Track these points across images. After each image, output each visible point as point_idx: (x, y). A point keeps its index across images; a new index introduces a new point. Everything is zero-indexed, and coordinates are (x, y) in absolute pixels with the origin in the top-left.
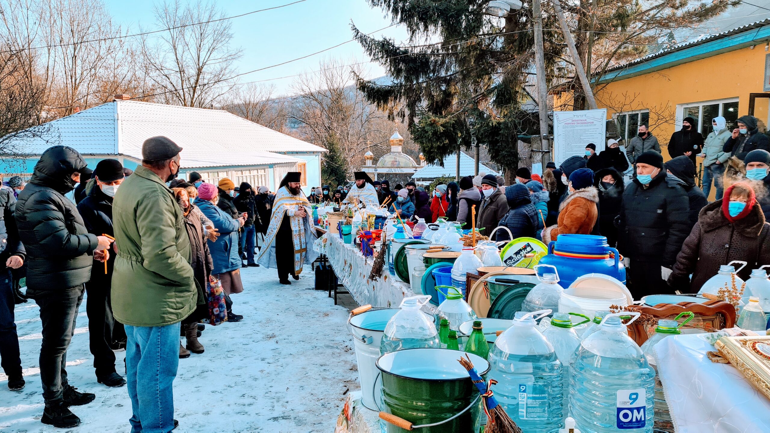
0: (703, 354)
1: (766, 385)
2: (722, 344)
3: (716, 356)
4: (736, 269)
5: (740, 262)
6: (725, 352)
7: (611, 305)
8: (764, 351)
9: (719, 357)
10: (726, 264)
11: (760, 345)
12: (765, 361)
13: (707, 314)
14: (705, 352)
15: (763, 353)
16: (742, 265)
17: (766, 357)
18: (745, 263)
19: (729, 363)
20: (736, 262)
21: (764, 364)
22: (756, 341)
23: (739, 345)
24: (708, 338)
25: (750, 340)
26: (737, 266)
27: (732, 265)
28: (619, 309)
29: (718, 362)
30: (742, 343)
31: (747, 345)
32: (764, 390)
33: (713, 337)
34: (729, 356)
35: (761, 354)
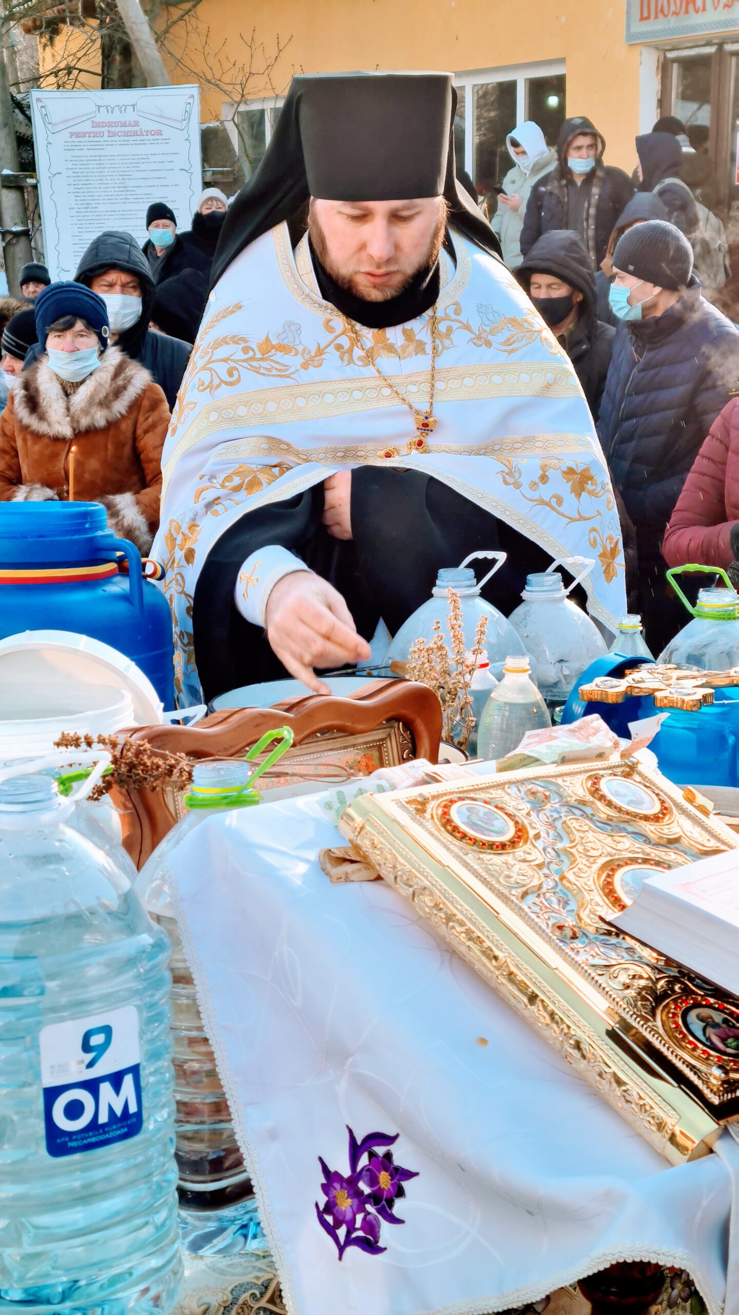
0: (307, 861)
1: (468, 932)
2: (359, 820)
3: (345, 860)
4: (479, 577)
5: (490, 554)
6: (365, 844)
7: (57, 737)
8: (473, 826)
9: (352, 862)
10: (456, 564)
11: (464, 809)
12: (470, 858)
13: (360, 727)
14: (313, 855)
15: (470, 832)
16: (494, 561)
17: (474, 841)
18: (501, 557)
19: (379, 878)
20: (480, 555)
21: (466, 865)
22: (454, 797)
23: (404, 818)
24: (328, 806)
25: (434, 797)
26: (480, 568)
27: (468, 566)
28: (84, 746)
29: (347, 879)
30: (412, 808)
31: (428, 815)
32: (463, 949)
33: (341, 799)
34: (375, 857)
35: (464, 836)
